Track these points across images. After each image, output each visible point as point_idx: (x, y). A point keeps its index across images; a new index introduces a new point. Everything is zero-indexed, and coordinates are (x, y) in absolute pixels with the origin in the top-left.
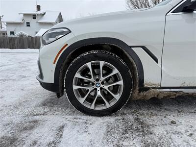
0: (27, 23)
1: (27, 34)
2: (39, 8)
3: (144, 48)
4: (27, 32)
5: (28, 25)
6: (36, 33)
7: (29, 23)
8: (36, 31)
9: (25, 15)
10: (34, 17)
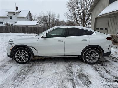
0: (10, 17)
1: (10, 23)
2: (17, 8)
3: (32, 47)
4: (10, 22)
5: (11, 18)
6: (16, 22)
7: (11, 17)
8: (16, 21)
9: (9, 13)
10: (14, 13)
